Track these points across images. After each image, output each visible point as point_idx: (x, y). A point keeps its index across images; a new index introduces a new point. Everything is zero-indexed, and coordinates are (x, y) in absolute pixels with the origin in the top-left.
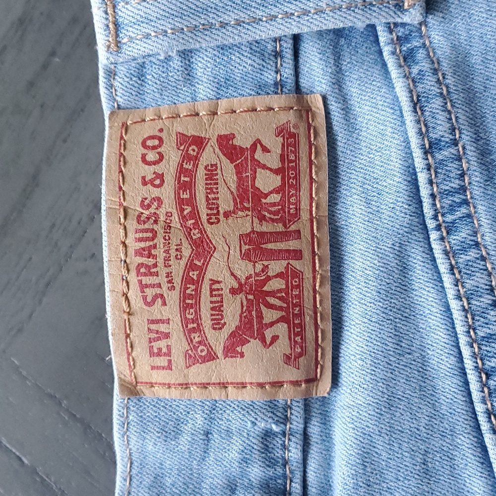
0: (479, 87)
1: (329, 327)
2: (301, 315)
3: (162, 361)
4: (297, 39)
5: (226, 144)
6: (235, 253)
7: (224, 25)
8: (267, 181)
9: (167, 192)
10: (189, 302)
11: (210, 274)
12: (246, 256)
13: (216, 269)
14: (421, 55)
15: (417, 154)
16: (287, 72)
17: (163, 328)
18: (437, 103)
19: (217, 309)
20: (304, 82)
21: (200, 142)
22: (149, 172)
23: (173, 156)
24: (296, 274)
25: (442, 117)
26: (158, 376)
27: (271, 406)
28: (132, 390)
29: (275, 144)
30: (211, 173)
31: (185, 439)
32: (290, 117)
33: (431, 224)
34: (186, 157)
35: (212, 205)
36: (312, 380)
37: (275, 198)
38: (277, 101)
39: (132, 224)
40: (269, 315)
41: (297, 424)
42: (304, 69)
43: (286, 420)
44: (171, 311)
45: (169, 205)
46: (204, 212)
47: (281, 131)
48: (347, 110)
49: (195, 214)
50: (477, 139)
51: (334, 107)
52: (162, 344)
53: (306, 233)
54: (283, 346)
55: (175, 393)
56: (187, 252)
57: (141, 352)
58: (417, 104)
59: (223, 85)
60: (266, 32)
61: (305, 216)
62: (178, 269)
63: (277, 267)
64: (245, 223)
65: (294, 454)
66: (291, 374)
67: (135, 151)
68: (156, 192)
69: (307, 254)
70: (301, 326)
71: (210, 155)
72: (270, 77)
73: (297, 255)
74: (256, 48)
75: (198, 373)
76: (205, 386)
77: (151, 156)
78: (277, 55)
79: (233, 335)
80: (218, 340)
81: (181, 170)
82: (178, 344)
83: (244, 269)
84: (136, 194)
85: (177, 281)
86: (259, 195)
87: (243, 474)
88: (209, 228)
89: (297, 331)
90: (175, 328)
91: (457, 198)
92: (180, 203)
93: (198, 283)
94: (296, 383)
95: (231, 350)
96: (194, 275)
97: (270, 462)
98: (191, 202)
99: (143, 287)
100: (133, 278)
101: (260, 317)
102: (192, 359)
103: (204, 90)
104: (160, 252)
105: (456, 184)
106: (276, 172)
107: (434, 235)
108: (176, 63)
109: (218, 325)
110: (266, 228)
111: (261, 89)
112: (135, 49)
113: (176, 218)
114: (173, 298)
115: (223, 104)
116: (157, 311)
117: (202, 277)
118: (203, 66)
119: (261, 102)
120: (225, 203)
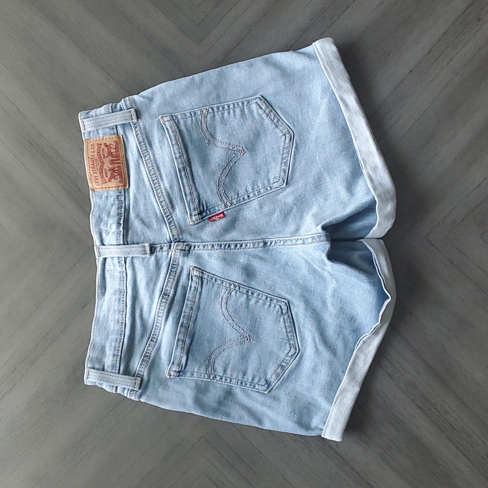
0: (147, 131)
1: (127, 175)
2: (122, 174)
3: (97, 184)
4: (116, 126)
5: (106, 145)
6: (108, 163)
7: (103, 124)
8: (113, 151)
9: (95, 154)
10: (101, 173)
11: (104, 168)
12: (110, 164)
13: (105, 167)
14: (138, 127)
15: (138, 144)
16: (115, 131)
17: (97, 178)
18: (140, 135)
19: (106, 174)
20: (119, 133)
21: (101, 144)
22: (92, 150)
23: (96, 148)
24: (120, 167)
25: (141, 137)
26: (97, 187)
27: (118, 190)
28: (93, 190)
29: (114, 144)
30: (103, 150)
31: (103, 198)
32: (116, 139)
33: (142, 156)
34: (98, 147)
35: (104, 155)
36: (125, 186)
37: (115, 153)
38: (114, 136)
39: (90, 160)
40: (116, 174)
41: (123, 193)
42: (118, 130)
43: (121, 193)
44: (98, 174)
45: (96, 156)
46: (102, 157)
47: (115, 142)
48: (126, 137)
49: (101, 157)
50: (148, 141)
51: (124, 137)
52: (97, 181)
53: (121, 159)
54: (119, 179)
55: (101, 190)
56: (100, 164)
57: (94, 183)
58: (137, 136)
59: (104, 134)
60: (110, 125)
61: (121, 156)
62: (99, 167)
63: (116, 166)
64: (110, 158)
65: (123, 198)
66: (121, 185)
67: (90, 147)
68: (94, 154)
69: (122, 163)
70: (122, 176)
71: (103, 146)
72: (112, 132)
73: (120, 163)
74: (109, 128)
75: (104, 185)
76: (106, 188)
77: (92, 148)
78: (113, 128)
79: (110, 178)
80: (107, 179)
81: (98, 150)
82: (100, 180)
83: (111, 166)
84: (90, 154)
85: (99, 169)
86: (112, 153)
87: (114, 203)
88: (103, 159)
89: (121, 177)
90: (99, 177)
91: (146, 151)
92: (98, 155)
93: (102, 169)
94: (122, 186)
95: (109, 181)
96: (101, 168)
97: (119, 201)
98: (100, 155)
99: (93, 170)
100: (91, 169)
101: (114, 174)
102: (103, 183)
103: (101, 135)
104: (95, 164)
105: (145, 149)
106: (115, 149)
107: (143, 158)
108: (96, 131)
109: (107, 177)
110: (113, 159)
111: (111, 134)
112: (88, 130)
113: (97, 158)
114: (98, 172)
115: (104, 138)
116: (96, 175)
117: (103, 168)
118: (100, 132)
119: (111, 137)
120: (106, 155)
